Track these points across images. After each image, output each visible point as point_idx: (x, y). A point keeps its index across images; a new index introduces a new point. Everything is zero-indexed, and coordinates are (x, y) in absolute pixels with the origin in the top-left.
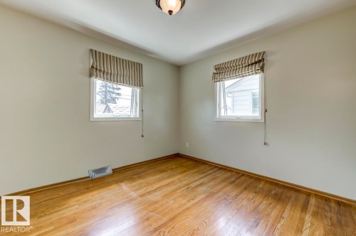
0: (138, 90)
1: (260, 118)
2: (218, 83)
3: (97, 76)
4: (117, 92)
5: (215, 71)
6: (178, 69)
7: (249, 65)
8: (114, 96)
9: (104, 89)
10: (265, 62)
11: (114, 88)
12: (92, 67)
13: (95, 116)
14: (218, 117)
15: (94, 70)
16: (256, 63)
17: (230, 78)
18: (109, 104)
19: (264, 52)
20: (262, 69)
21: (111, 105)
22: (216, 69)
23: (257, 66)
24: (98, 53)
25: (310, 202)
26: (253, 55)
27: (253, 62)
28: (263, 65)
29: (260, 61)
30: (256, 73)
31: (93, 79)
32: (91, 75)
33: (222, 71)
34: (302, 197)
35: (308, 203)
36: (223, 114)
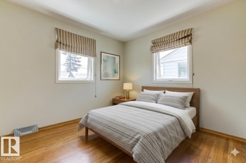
0: (92, 59)
1: (188, 80)
2: (155, 54)
3: (61, 48)
4: (78, 63)
5: (152, 45)
6: (123, 44)
7: (179, 39)
8: (76, 66)
9: (69, 62)
10: (192, 36)
11: (76, 61)
12: (57, 41)
13: (59, 79)
14: (154, 79)
15: (59, 43)
16: (185, 37)
17: (165, 49)
18: (72, 72)
19: (192, 29)
20: (190, 42)
21: (74, 73)
22: (153, 43)
23: (186, 40)
24: (61, 31)
25: (230, 145)
26: (183, 31)
27: (183, 36)
28: (191, 38)
29: (188, 36)
30: (185, 45)
31: (58, 50)
32: (56, 47)
33: (158, 45)
34: (223, 141)
35: (228, 146)
36: (158, 78)
